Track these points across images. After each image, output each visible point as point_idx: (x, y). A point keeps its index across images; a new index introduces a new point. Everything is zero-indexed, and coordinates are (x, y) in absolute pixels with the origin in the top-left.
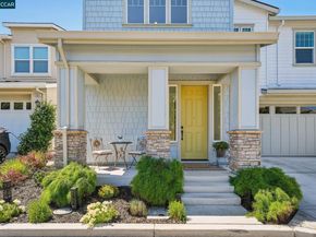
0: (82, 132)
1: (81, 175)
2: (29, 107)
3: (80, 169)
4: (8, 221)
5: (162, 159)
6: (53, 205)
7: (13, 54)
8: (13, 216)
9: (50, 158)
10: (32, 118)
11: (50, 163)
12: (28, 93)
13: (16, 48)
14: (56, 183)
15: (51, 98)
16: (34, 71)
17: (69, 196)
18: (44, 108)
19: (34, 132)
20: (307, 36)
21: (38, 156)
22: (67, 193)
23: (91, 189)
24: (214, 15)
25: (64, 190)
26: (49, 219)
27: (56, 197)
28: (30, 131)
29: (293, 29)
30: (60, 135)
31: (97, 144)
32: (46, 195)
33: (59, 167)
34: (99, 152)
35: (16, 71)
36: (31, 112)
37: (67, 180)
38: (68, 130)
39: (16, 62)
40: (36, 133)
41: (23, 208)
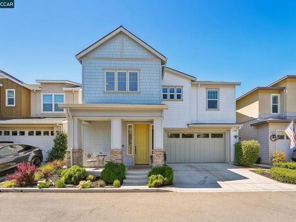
0: (80, 151)
1: (78, 170)
2: (52, 134)
3: (78, 167)
4: (48, 187)
5: (117, 163)
6: (66, 183)
7: (42, 99)
8: (50, 186)
9: (65, 164)
10: (55, 141)
11: (65, 167)
12: (52, 126)
13: (44, 95)
14: (67, 174)
15: (65, 130)
16: (55, 110)
17: (73, 179)
18: (61, 135)
19: (55, 149)
20: (214, 92)
21: (58, 163)
22: (72, 178)
23: (83, 177)
24: (152, 87)
25: (70, 176)
26: (64, 187)
27: (67, 179)
28: (53, 149)
29: (206, 89)
30: (69, 152)
31: (89, 156)
32: (63, 179)
33: (69, 167)
34: (90, 160)
35: (44, 110)
36: (54, 137)
37: (72, 173)
38: (73, 150)
39: (44, 104)
40: (57, 150)
41: (53, 183)
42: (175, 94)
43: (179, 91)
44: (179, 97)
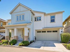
29: (50, 16)
42: (39, 19)
43: (40, 18)
44: (40, 20)
